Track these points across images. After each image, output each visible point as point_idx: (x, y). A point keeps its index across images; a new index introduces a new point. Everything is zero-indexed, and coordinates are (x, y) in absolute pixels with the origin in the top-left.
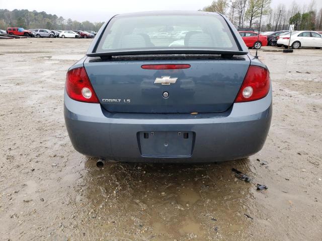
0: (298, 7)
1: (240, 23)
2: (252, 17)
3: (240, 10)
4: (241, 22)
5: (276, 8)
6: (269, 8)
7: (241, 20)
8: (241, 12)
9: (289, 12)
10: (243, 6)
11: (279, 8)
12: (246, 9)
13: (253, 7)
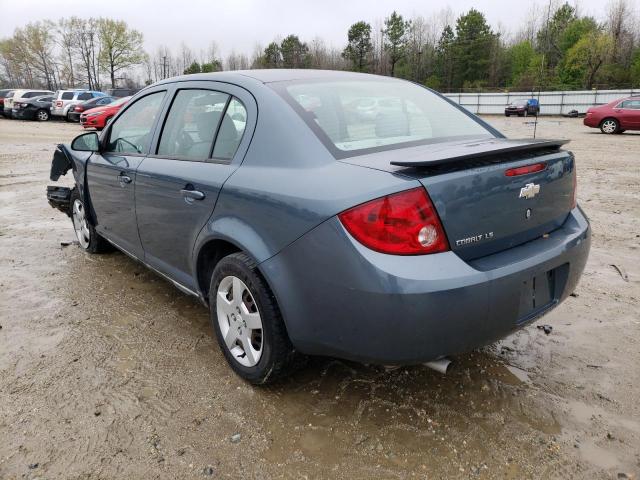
0: (192, 53)
1: (90, 77)
2: (112, 66)
3: (85, 52)
4: (93, 76)
5: (156, 53)
6: (142, 52)
7: (92, 73)
8: (88, 54)
9: (179, 60)
10: (88, 43)
11: (161, 53)
12: (97, 50)
13: (111, 48)
